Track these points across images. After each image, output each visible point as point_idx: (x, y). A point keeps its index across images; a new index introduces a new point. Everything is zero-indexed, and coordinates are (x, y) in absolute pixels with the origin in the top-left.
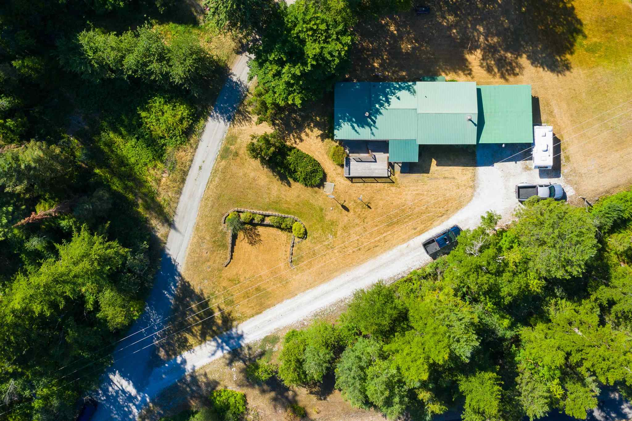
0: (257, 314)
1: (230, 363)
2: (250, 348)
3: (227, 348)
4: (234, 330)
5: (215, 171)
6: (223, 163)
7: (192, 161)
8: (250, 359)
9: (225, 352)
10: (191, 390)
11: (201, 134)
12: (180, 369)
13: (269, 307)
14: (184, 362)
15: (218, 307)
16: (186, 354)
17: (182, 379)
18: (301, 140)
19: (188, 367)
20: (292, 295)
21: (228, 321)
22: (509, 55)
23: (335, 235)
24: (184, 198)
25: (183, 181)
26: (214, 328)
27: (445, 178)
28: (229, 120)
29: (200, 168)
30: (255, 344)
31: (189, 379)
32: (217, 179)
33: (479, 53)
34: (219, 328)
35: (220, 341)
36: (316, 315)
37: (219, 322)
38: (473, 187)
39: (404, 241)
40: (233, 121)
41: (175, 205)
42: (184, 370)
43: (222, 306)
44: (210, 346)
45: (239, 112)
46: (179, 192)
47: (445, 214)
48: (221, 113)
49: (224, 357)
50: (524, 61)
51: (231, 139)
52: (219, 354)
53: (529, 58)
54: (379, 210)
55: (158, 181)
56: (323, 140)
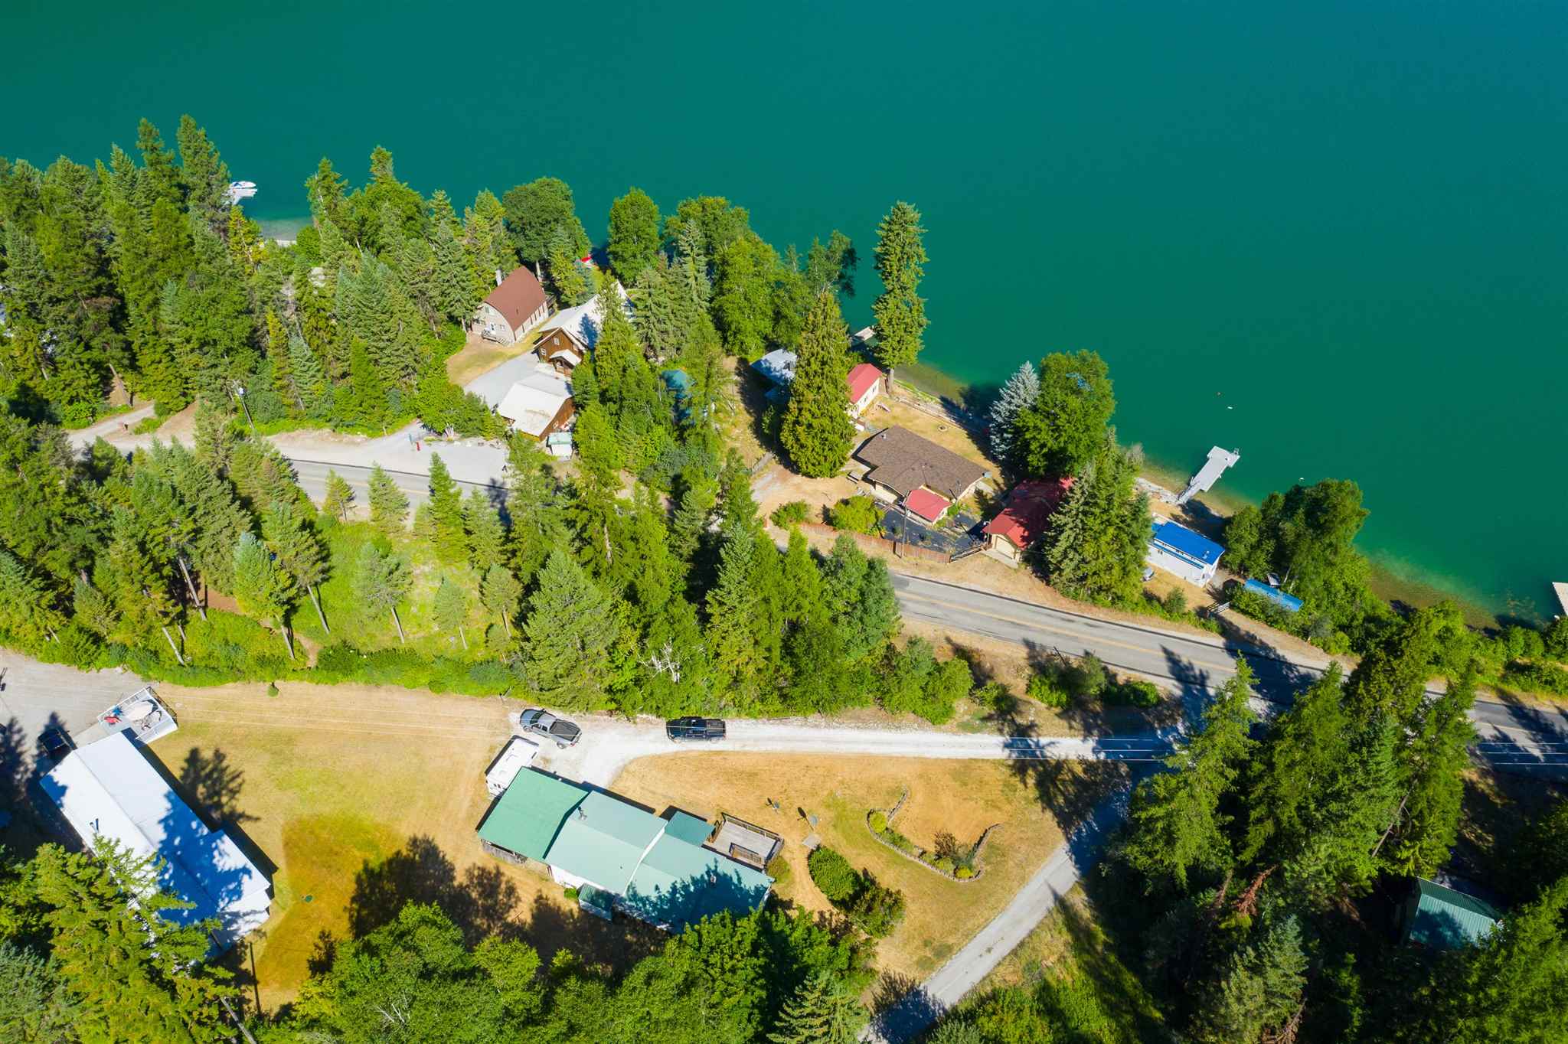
0: (975, 760)
1: (1032, 726)
2: (1001, 731)
3: (1030, 742)
4: (1014, 756)
5: (969, 935)
6: (951, 940)
7: (999, 964)
8: (1004, 720)
9: (1035, 740)
10: (1095, 721)
11: (974, 990)
12: (1102, 745)
13: (957, 761)
14: (1095, 751)
15: (1026, 787)
16: (1091, 757)
17: (1104, 734)
18: (821, 914)
19: (1091, 743)
20: (919, 760)
21: (1020, 768)
22: (474, 895)
23: (831, 793)
24: (1030, 923)
25: (1022, 944)
26: (1041, 768)
27: (654, 793)
28: (918, 993)
29: (989, 950)
30: (993, 732)
31: (1095, 732)
32: (969, 925)
33: (511, 917)
34: (1035, 768)
35: (1038, 753)
36: (899, 728)
37: (1030, 772)
38: (625, 769)
39: (745, 753)
40: (912, 987)
41: (1046, 921)
42: (1098, 742)
43: (1021, 786)
44: (1054, 753)
45: (898, 995)
46: (1031, 934)
47: (675, 757)
48: (927, 1007)
49: (1039, 735)
50: (460, 878)
51: (926, 965)
52: (1043, 741)
53: (453, 878)
54: (758, 793)
55: (1062, 959)
56: (791, 901)
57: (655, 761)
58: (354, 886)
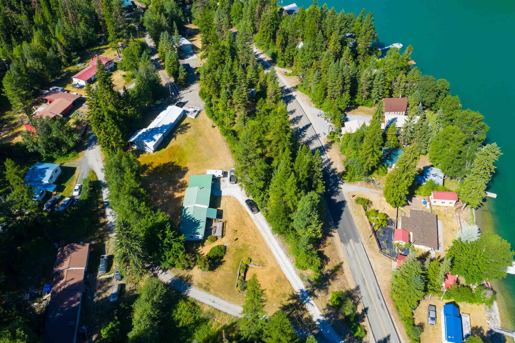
0: (289, 282)
1: (316, 296)
2: (307, 287)
3: (308, 298)
4: (299, 294)
5: (216, 295)
6: (212, 290)
7: (209, 306)
8: (313, 287)
9: (310, 299)
10: (333, 317)
11: (196, 300)
12: (323, 323)
13: (285, 277)
14: (319, 320)
15: (287, 301)
16: (314, 319)
17: (329, 322)
18: (204, 254)
19: (322, 318)
20: (279, 266)
21: (294, 297)
22: (178, 184)
23: (249, 245)
24: (229, 312)
25: (220, 311)
26: (299, 304)
27: (225, 205)
28: (189, 286)
29: (213, 302)
30: (304, 284)
31: (328, 318)
32: (220, 294)
33: (175, 194)
34: (298, 301)
35: (305, 301)
36: (288, 256)
37: (295, 301)
38: (230, 197)
39: (252, 221)
40: (191, 284)
41: (232, 316)
42: (323, 321)
43: (287, 299)
44: (308, 306)
45: (187, 281)
46: (226, 314)
47: (241, 207)
48: (186, 289)
49: (313, 300)
50: (181, 180)
51: (200, 286)
52: (312, 302)
53: (180, 179)
54: (238, 227)
55: (219, 324)
56: (204, 246)
57: (236, 202)
58: (167, 162)
